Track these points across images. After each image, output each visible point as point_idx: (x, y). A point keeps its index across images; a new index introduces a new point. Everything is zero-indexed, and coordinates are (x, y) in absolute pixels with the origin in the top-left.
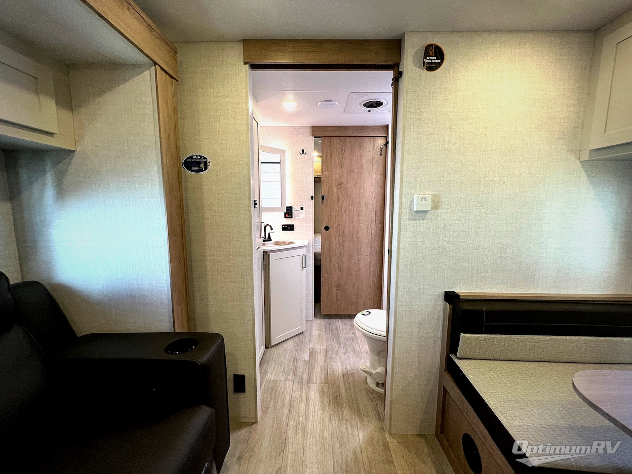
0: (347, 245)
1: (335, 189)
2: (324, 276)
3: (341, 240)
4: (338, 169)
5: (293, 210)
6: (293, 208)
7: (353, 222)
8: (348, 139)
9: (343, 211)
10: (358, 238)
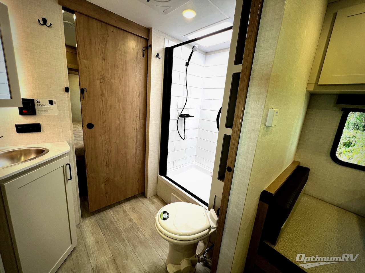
0: (114, 141)
1: (98, 82)
2: (90, 175)
3: (107, 137)
4: (101, 60)
5: (36, 104)
6: (35, 102)
7: (119, 119)
8: (111, 29)
9: (109, 108)
10: (124, 133)
